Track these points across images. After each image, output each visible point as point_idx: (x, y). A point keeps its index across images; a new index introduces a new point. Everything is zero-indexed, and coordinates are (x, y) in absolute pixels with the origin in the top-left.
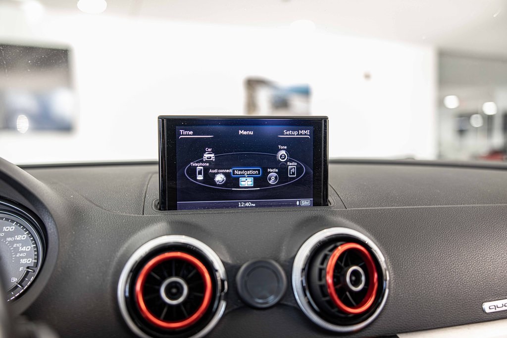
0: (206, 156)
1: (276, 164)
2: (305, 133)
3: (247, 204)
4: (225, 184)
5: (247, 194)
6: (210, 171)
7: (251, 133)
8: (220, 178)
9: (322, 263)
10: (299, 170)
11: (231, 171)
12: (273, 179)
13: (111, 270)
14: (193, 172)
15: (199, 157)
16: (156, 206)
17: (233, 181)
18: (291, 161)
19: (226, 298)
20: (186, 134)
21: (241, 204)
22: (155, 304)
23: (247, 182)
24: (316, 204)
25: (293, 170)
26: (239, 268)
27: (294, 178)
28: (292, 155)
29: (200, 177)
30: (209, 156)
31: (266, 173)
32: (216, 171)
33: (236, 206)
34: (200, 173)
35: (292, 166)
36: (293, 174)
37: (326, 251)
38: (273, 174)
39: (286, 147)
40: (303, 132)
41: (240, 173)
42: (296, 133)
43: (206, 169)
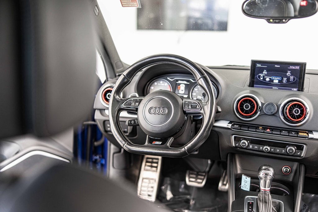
0: (264, 72)
1: (286, 76)
2: (298, 67)
3: (275, 88)
4: (269, 81)
5: (276, 85)
6: (265, 77)
7: (279, 66)
8: (268, 79)
9: (288, 106)
10: (294, 79)
11: (271, 77)
12: (285, 81)
13: (233, 101)
14: (259, 77)
15: (262, 72)
16: (248, 86)
17: (271, 80)
18: (291, 76)
19: (260, 111)
20: (259, 65)
21: (274, 88)
22: (242, 110)
23: (276, 81)
24: (298, 90)
25: (292, 79)
26: (264, 104)
27: (292, 81)
28: (292, 75)
29: (262, 78)
30: (265, 72)
31: (282, 79)
32: (267, 77)
33: (272, 88)
34: (262, 77)
35: (292, 78)
36: (292, 80)
37: (290, 103)
38: (285, 80)
39: (290, 72)
40: (297, 67)
41: (274, 78)
42: (294, 67)
43: (264, 76)
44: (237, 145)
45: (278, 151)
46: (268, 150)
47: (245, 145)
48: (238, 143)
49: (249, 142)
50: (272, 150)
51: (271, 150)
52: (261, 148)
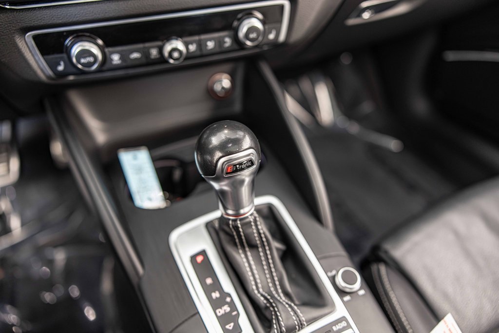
44: (61, 68)
45: (211, 45)
46: (180, 52)
47: (91, 59)
48: (62, 59)
49: (100, 42)
50: (192, 48)
51: (187, 49)
52: (154, 52)
